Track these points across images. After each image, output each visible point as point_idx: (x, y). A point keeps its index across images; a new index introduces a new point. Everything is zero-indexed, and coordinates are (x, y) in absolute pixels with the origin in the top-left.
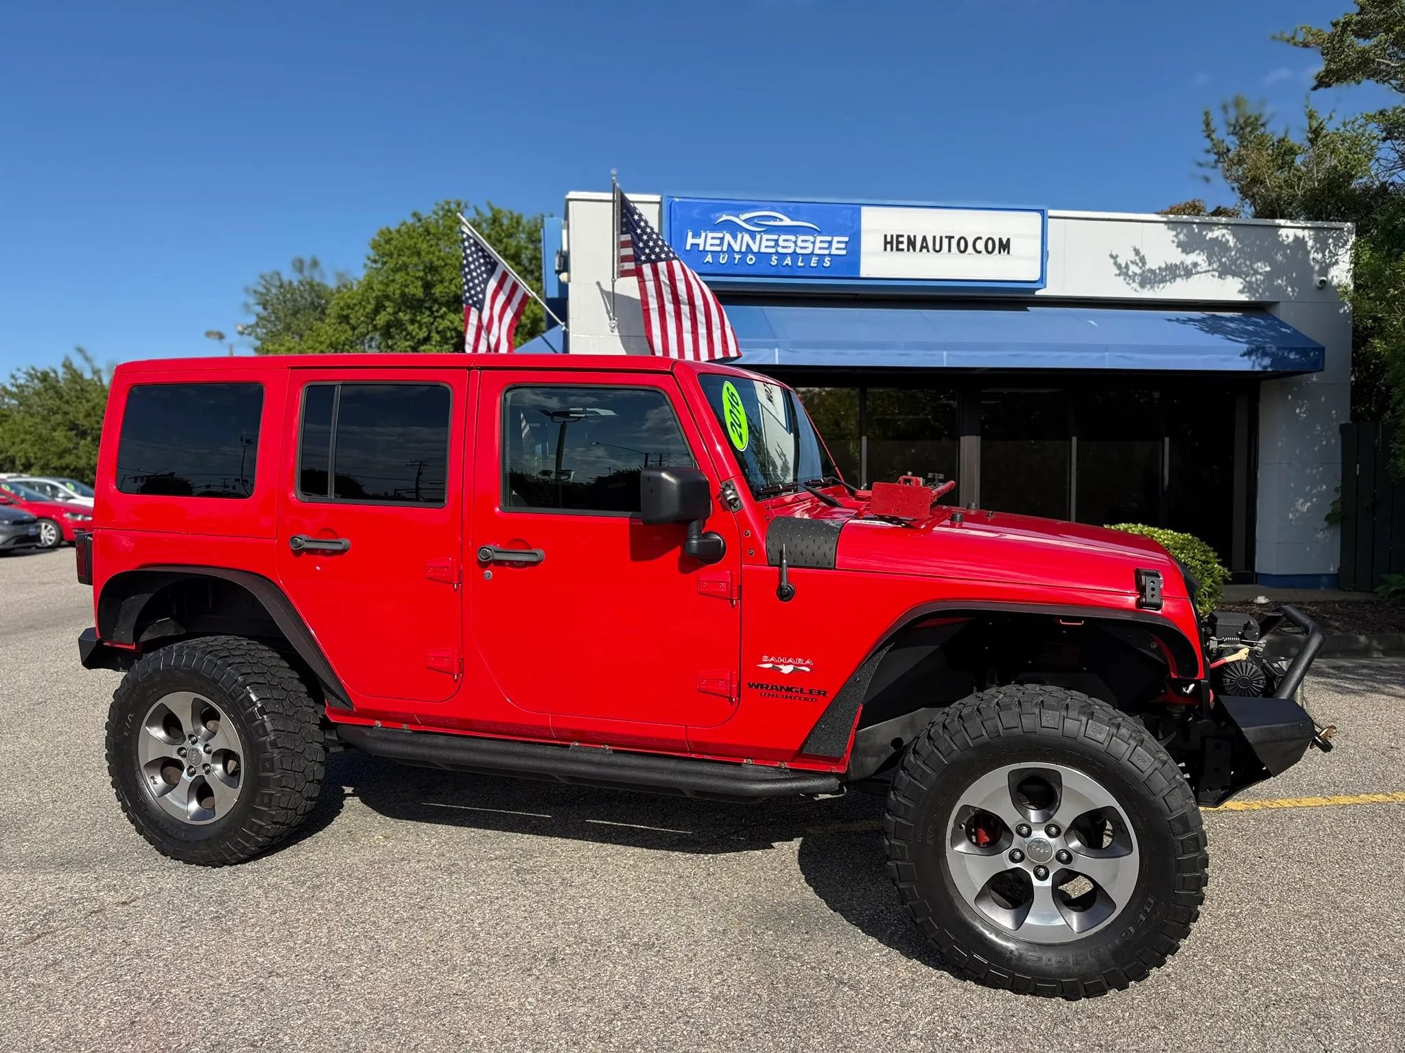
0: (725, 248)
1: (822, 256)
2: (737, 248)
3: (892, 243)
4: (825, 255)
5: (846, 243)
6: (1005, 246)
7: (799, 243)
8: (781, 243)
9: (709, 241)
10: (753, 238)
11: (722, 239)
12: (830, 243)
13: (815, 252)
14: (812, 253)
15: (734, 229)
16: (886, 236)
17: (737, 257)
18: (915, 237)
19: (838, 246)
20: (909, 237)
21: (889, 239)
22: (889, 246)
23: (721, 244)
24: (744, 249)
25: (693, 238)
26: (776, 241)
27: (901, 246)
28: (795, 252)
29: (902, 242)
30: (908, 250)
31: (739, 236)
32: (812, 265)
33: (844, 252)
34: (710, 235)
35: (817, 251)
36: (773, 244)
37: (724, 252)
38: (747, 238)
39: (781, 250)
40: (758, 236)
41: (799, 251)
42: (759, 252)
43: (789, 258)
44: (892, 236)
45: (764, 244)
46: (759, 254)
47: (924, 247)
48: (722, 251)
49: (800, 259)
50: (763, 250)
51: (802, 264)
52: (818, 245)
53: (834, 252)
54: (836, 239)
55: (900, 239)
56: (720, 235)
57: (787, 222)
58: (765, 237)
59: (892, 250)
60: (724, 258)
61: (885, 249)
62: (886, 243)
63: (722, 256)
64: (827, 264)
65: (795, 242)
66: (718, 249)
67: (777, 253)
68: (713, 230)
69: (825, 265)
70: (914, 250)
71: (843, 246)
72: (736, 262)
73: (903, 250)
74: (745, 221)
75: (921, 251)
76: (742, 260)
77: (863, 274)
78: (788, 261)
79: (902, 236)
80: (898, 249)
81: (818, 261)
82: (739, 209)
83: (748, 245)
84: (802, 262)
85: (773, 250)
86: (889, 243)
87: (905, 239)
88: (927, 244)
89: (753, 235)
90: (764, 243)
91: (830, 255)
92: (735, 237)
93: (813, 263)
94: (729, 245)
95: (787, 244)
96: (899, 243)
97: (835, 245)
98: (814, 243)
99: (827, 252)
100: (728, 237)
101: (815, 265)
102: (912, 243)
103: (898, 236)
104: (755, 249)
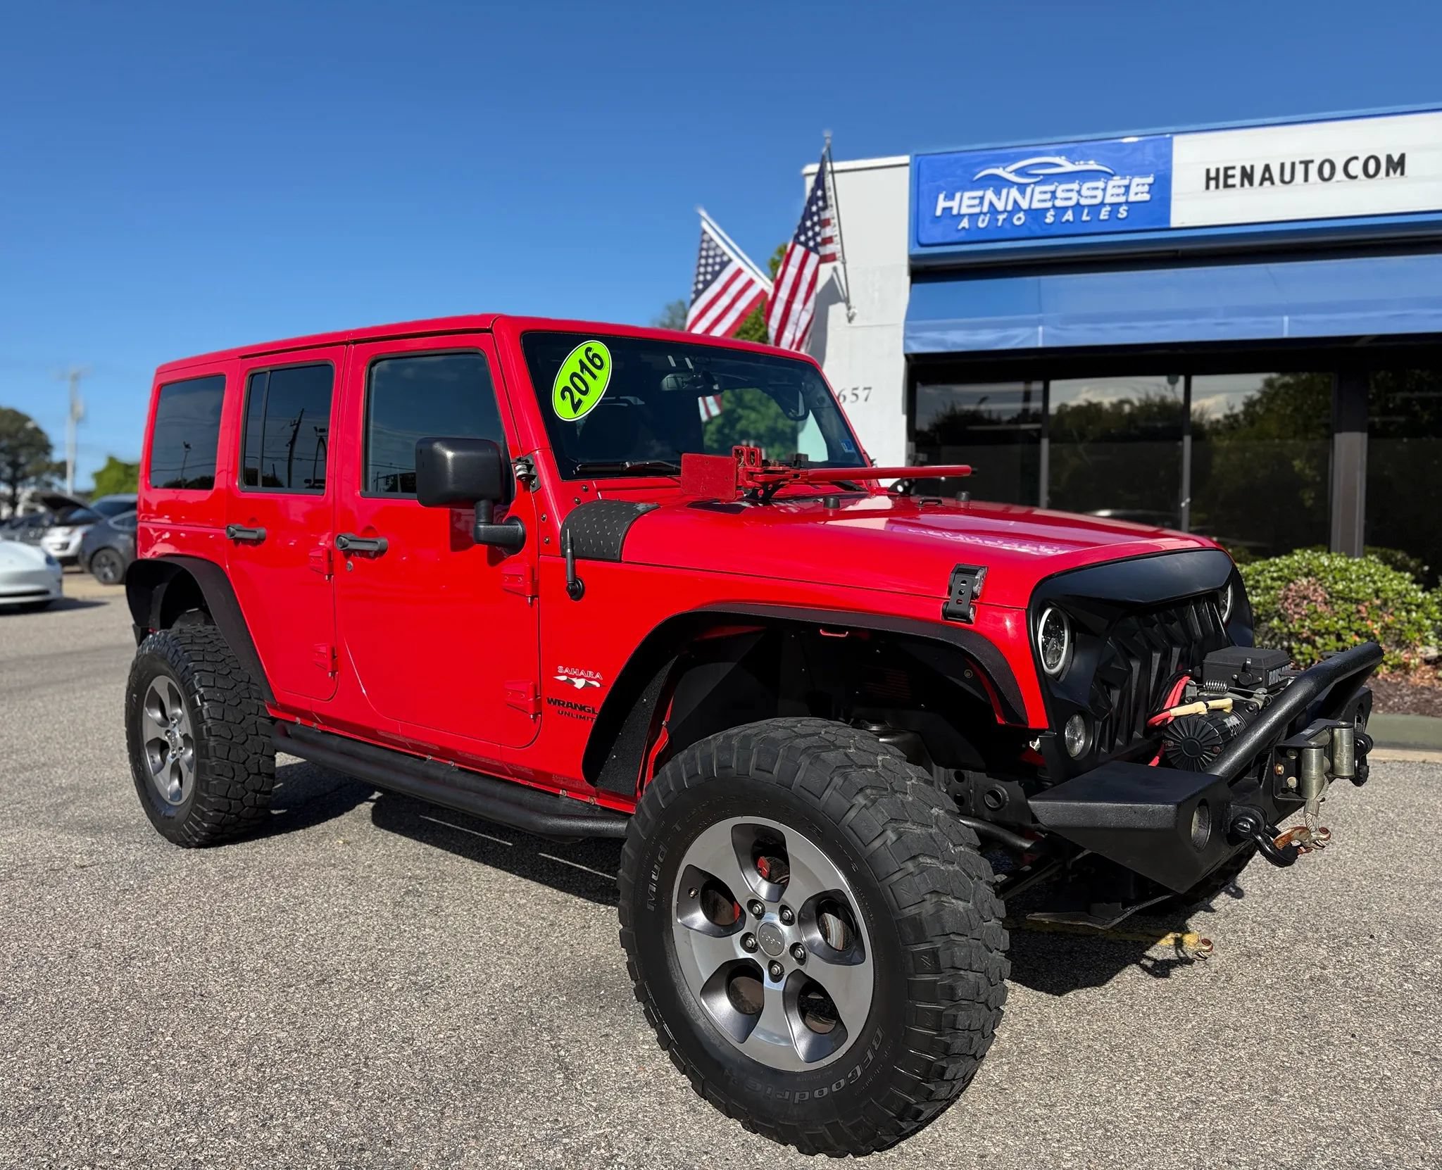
0: (985, 209)
1: (1115, 206)
2: (1000, 207)
3: (1218, 179)
4: (1120, 204)
5: (1150, 185)
6: (1397, 165)
7: (1084, 192)
8: (1059, 194)
9: (966, 202)
10: (1023, 192)
11: (982, 198)
12: (1127, 188)
13: (1107, 201)
14: (1102, 204)
15: (999, 184)
16: (1208, 171)
17: (1001, 217)
18: (1252, 167)
19: (1140, 190)
20: (1243, 168)
21: (1213, 174)
22: (1212, 183)
23: (981, 203)
24: (1010, 208)
25: (944, 200)
26: (1053, 193)
27: (1230, 181)
28: (1078, 204)
29: (1233, 176)
30: (1242, 185)
31: (1004, 192)
32: (1102, 217)
33: (1147, 197)
34: (967, 194)
35: (1108, 200)
36: (1048, 196)
37: (985, 214)
38: (1014, 193)
39: (1059, 203)
40: (1029, 190)
41: (1083, 202)
42: (1030, 209)
43: (1070, 212)
44: (1218, 170)
45: (1037, 198)
46: (1029, 212)
47: (1267, 179)
48: (981, 213)
49: (1086, 211)
50: (1036, 205)
51: (1088, 218)
52: (1110, 191)
53: (1132, 198)
54: (1137, 180)
55: (1230, 172)
56: (980, 193)
57: (1069, 167)
58: (1039, 189)
59: (1217, 187)
60: (983, 221)
61: (1208, 187)
62: (1208, 179)
63: (981, 219)
64: (1123, 213)
65: (1079, 192)
66: (977, 210)
67: (1054, 207)
68: (972, 189)
69: (1120, 216)
70: (1251, 183)
71: (1146, 188)
72: (1000, 224)
73: (1233, 186)
74: (1011, 172)
75: (1261, 184)
76: (1008, 220)
77: (1174, 224)
78: (1069, 216)
79: (1233, 168)
80: (1226, 186)
81: (1110, 212)
82: (1006, 160)
83: (1015, 202)
84: (1088, 215)
85: (1049, 205)
86: (1212, 179)
87: (1237, 172)
88: (1270, 174)
89: (1022, 188)
90: (1037, 196)
91: (1127, 203)
92: (998, 193)
93: (1104, 214)
94: (991, 204)
95: (1066, 195)
96: (1227, 177)
97: (1133, 189)
98: (1104, 190)
99: (1122, 199)
100: (990, 195)
101: (1106, 217)
102: (1247, 176)
103: (1226, 169)
104: (1024, 204)
